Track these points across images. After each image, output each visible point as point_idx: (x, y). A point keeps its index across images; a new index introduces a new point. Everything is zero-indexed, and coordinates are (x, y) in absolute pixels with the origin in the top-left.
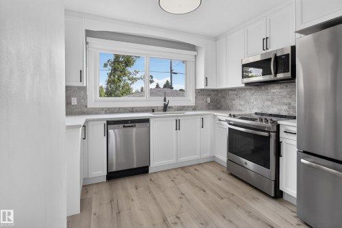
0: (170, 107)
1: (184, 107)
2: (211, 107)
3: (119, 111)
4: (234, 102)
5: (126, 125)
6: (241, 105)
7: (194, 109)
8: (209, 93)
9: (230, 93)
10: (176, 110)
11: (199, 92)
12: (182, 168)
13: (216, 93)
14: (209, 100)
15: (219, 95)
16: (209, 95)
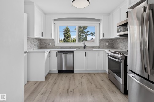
0: (87, 47)
1: (94, 47)
2: (108, 47)
3: (65, 48)
4: (119, 45)
5: (65, 53)
6: (122, 46)
7: (99, 48)
8: (107, 40)
9: (118, 40)
10: (90, 48)
11: (102, 40)
12: (89, 73)
13: (111, 40)
14: (107, 44)
15: (113, 41)
16: (108, 42)
